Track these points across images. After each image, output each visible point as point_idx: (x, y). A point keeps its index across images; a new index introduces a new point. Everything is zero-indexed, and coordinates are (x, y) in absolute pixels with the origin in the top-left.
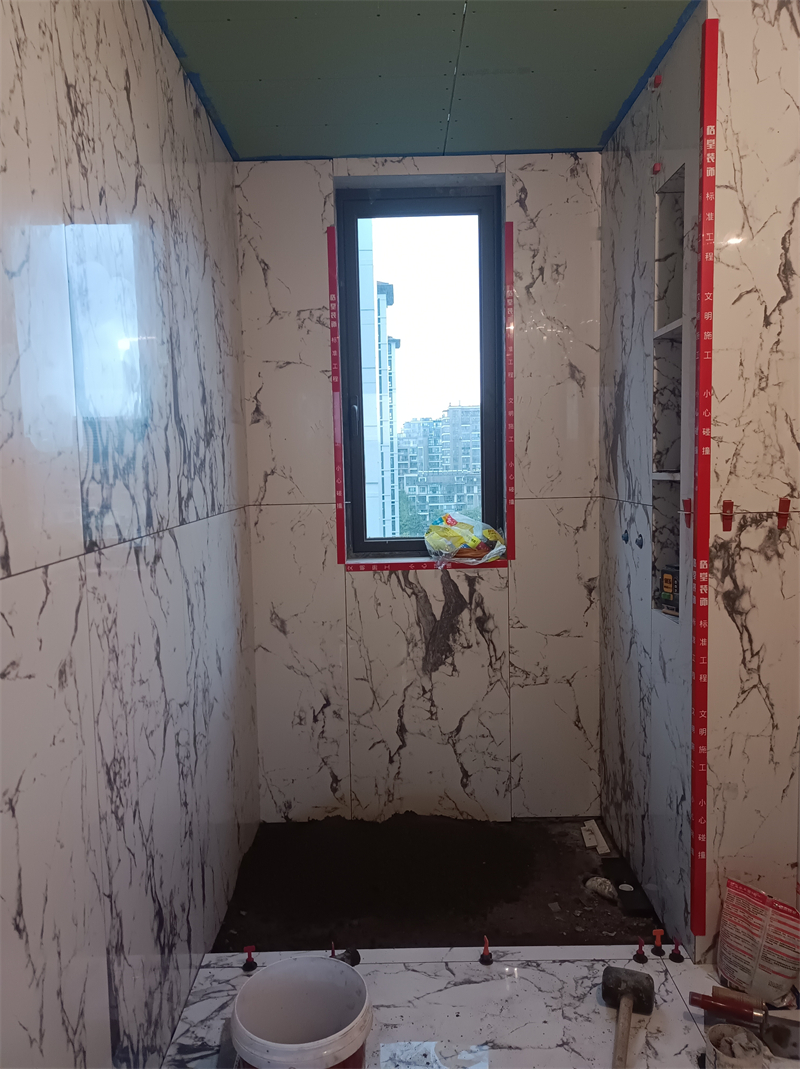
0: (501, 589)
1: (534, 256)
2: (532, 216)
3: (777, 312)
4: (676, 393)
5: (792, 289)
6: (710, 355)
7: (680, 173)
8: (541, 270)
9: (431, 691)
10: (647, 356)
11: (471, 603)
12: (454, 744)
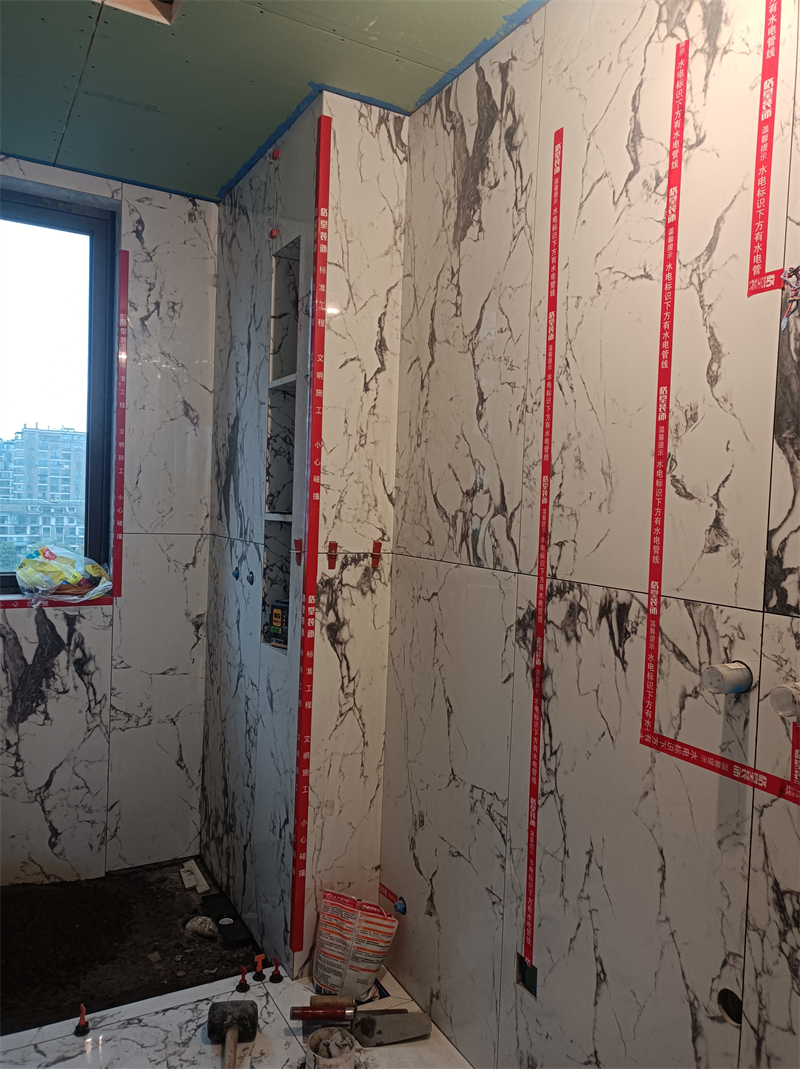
0: (105, 628)
1: (150, 290)
2: (150, 250)
3: (374, 380)
4: (289, 442)
5: (386, 363)
6: (321, 411)
7: (296, 243)
8: (157, 305)
9: (17, 744)
10: (262, 403)
11: (69, 644)
12: (42, 801)
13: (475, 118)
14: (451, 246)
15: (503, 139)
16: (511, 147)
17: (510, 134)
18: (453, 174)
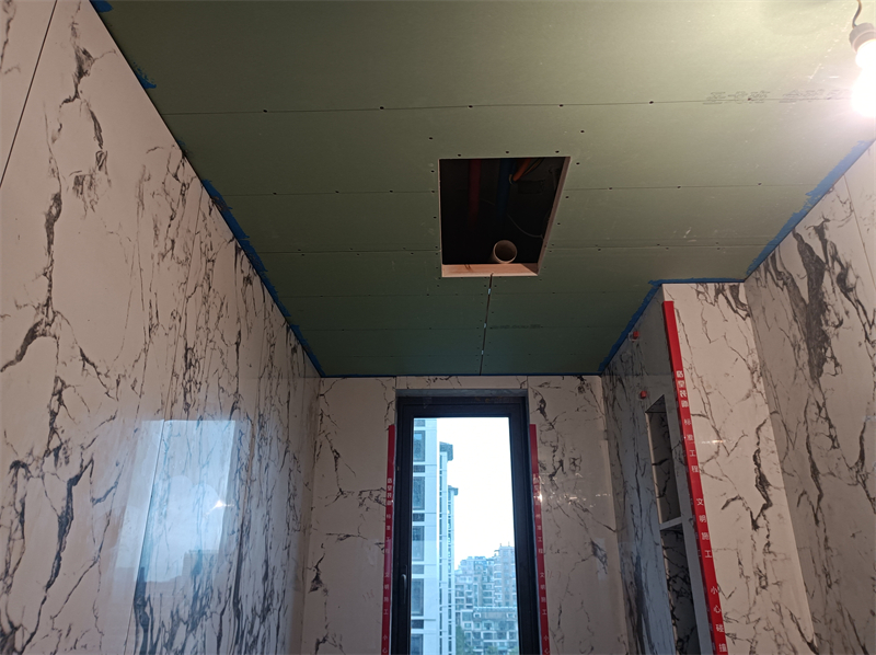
1: (554, 451)
2: (551, 420)
3: (762, 517)
4: (687, 580)
5: (771, 498)
6: (711, 554)
8: (561, 462)
10: (657, 544)
13: (804, 273)
14: (811, 383)
15: (836, 285)
16: (847, 290)
17: (841, 280)
18: (796, 320)
